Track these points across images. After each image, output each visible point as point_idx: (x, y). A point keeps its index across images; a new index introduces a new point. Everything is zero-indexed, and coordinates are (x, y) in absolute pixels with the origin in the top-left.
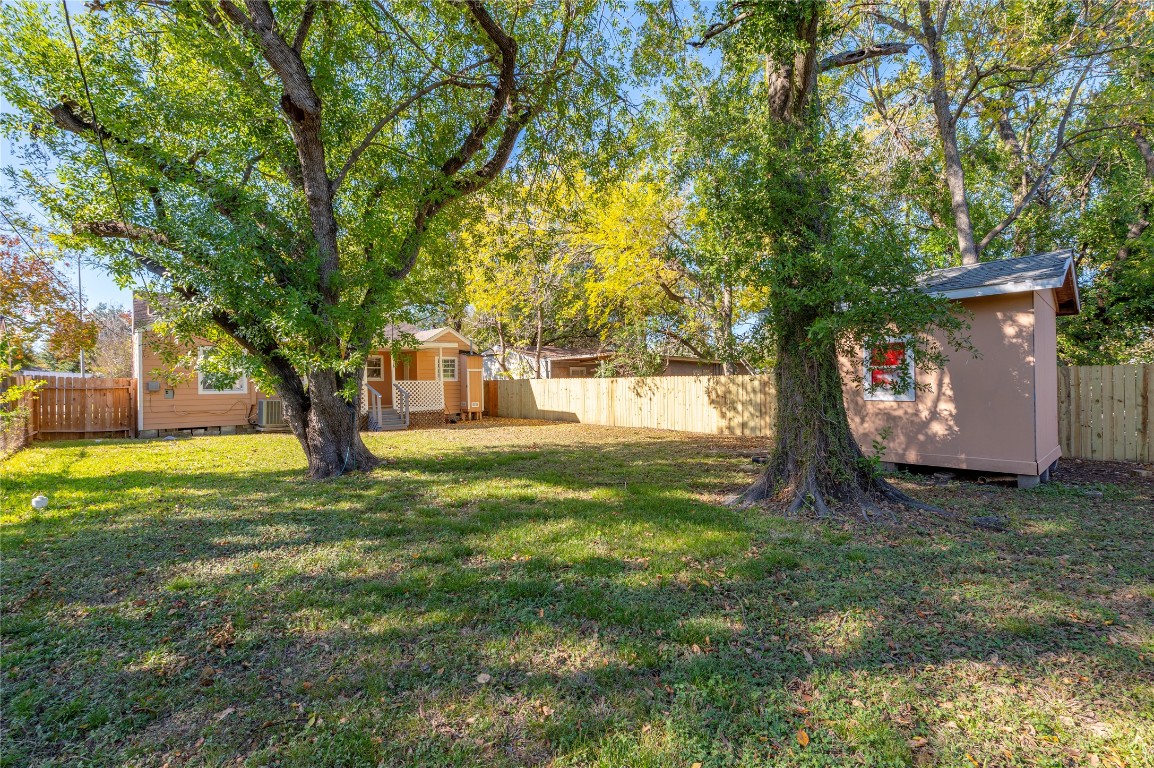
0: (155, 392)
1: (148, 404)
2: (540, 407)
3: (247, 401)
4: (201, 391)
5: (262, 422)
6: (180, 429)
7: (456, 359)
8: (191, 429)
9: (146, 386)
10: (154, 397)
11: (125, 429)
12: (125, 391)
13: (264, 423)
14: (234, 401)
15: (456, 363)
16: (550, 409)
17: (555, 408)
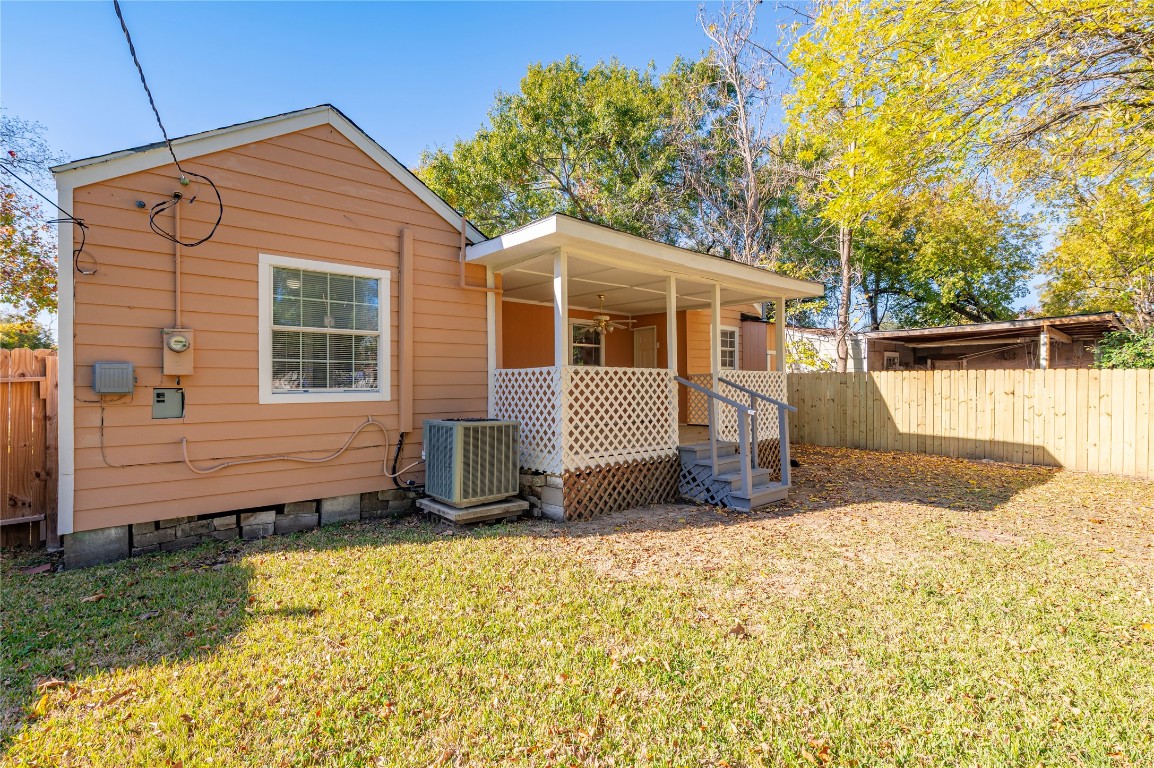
0: (122, 395)
1: (93, 439)
2: (903, 428)
3: (390, 423)
4: (270, 392)
5: (450, 493)
6: (201, 517)
7: (736, 330)
8: (238, 513)
9: (88, 377)
10: (115, 415)
11: (29, 517)
12: (30, 392)
13: (457, 497)
14: (354, 426)
15: (737, 340)
16: (947, 434)
17: (961, 432)
